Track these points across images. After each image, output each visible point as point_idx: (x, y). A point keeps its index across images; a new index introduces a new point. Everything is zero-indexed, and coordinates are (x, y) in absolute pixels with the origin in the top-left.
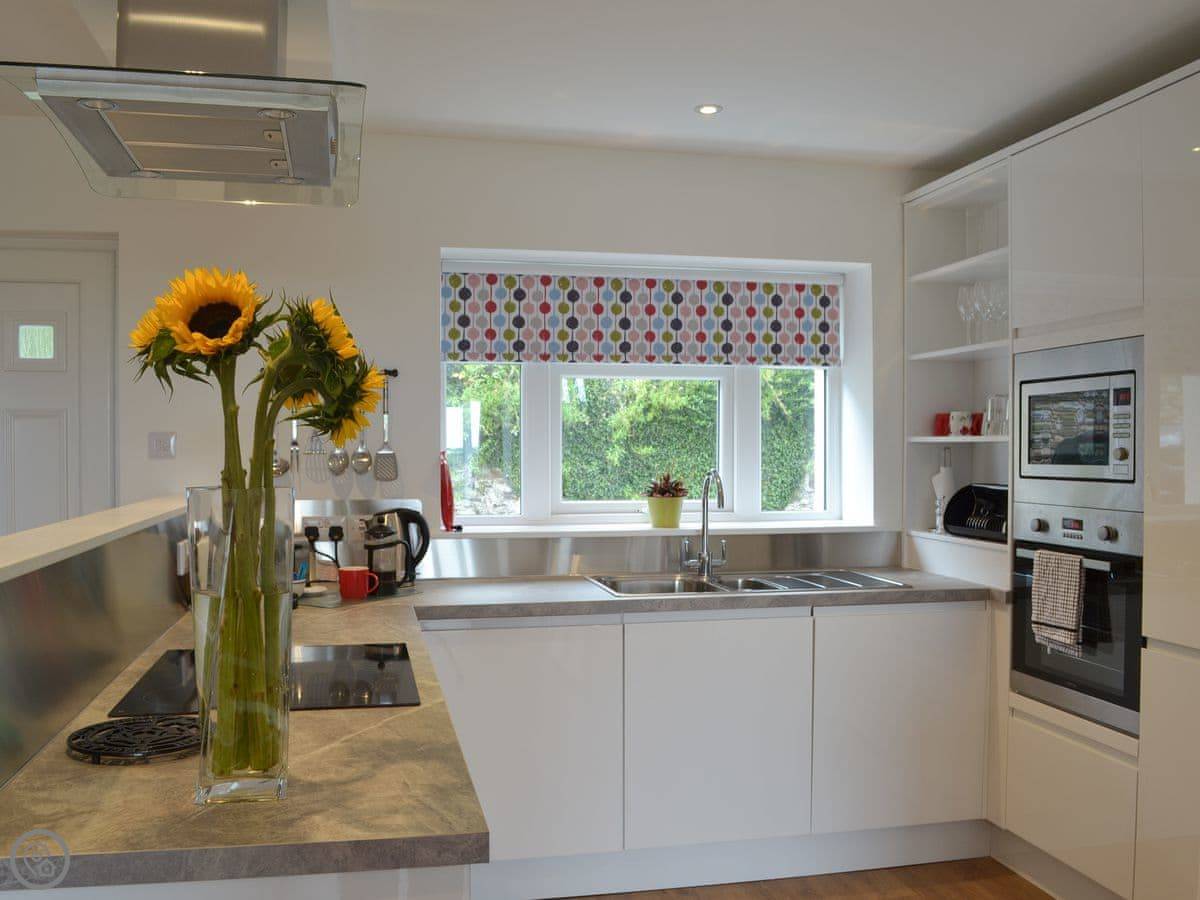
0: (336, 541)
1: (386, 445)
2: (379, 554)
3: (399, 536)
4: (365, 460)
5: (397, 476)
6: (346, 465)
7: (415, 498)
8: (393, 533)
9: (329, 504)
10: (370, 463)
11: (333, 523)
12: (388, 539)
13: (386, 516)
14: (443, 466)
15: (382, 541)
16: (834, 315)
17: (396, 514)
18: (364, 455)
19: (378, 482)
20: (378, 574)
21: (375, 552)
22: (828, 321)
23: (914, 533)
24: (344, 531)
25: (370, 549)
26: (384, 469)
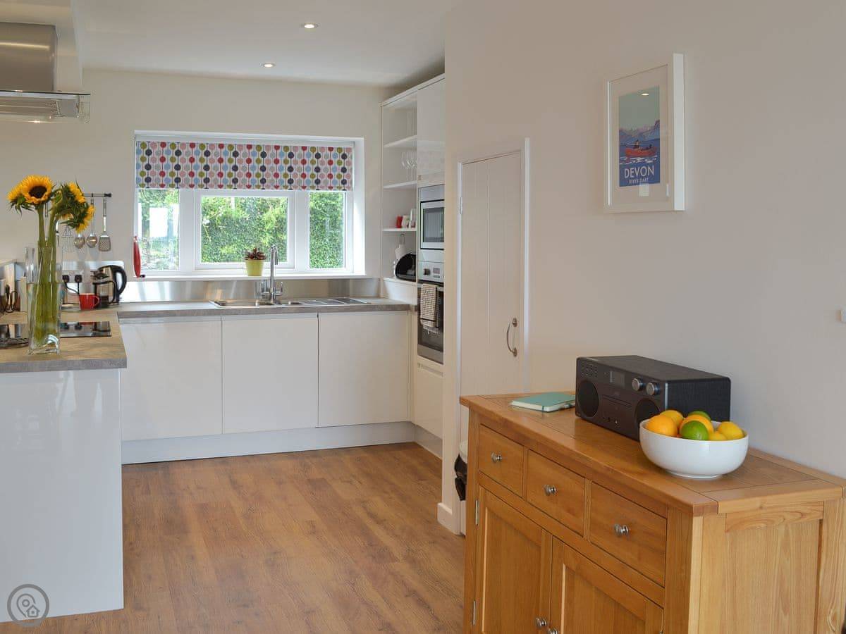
0: (78, 283)
1: (104, 233)
2: (100, 287)
3: (111, 278)
4: (94, 240)
5: (110, 249)
6: (84, 243)
7: (120, 260)
8: (107, 277)
9: (75, 263)
10: (96, 242)
11: (77, 274)
12: (105, 280)
13: (104, 269)
14: (135, 243)
15: (101, 281)
16: (350, 164)
17: (109, 268)
18: (93, 238)
19: (101, 252)
20: (99, 297)
21: (98, 286)
22: (346, 167)
23: (385, 279)
24: (83, 277)
25: (96, 284)
26: (104, 245)
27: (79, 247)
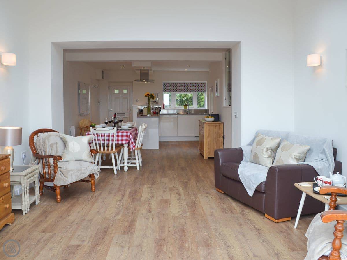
0: (153, 110)
3: (158, 109)
4: (155, 102)
7: (160, 106)
9: (152, 106)
14: (163, 103)
16: (205, 87)
20: (156, 112)
26: (157, 103)
27: (153, 103)
